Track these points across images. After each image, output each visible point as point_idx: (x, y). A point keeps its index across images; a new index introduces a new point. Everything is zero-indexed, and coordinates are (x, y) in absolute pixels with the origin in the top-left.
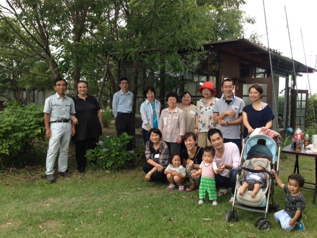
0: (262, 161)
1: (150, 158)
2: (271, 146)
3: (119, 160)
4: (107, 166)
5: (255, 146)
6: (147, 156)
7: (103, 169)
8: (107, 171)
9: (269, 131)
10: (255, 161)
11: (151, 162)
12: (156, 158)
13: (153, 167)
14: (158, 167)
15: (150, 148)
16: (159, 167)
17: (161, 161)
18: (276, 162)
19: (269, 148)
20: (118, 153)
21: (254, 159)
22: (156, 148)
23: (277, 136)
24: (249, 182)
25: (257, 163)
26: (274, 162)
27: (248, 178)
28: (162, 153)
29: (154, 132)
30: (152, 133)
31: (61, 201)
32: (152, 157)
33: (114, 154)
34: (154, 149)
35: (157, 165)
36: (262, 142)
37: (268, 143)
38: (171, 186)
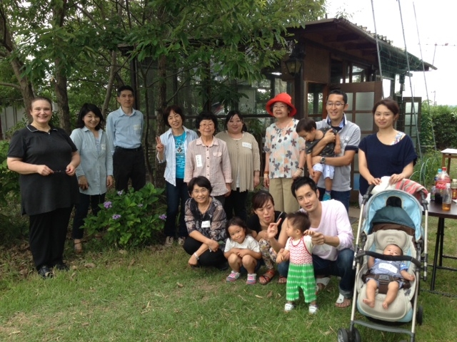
0: (396, 235)
1: (194, 228)
2: (411, 208)
3: (141, 230)
4: (120, 243)
5: (383, 209)
6: (189, 226)
7: (114, 248)
8: (122, 252)
9: (406, 183)
10: (384, 236)
11: (196, 235)
12: (205, 228)
13: (200, 243)
14: (209, 243)
15: (192, 212)
16: (212, 244)
17: (213, 233)
18: (422, 239)
19: (408, 213)
20: (139, 221)
21: (381, 232)
22: (203, 210)
23: (420, 191)
24: (380, 278)
25: (386, 238)
26: (418, 239)
27: (376, 272)
28: (215, 219)
29: (200, 186)
30: (196, 187)
31: (39, 321)
32: (197, 227)
33: (132, 222)
34: (199, 212)
35: (207, 240)
36: (394, 202)
37: (406, 203)
38: (234, 275)
